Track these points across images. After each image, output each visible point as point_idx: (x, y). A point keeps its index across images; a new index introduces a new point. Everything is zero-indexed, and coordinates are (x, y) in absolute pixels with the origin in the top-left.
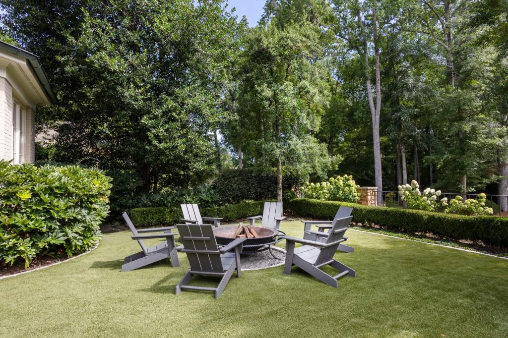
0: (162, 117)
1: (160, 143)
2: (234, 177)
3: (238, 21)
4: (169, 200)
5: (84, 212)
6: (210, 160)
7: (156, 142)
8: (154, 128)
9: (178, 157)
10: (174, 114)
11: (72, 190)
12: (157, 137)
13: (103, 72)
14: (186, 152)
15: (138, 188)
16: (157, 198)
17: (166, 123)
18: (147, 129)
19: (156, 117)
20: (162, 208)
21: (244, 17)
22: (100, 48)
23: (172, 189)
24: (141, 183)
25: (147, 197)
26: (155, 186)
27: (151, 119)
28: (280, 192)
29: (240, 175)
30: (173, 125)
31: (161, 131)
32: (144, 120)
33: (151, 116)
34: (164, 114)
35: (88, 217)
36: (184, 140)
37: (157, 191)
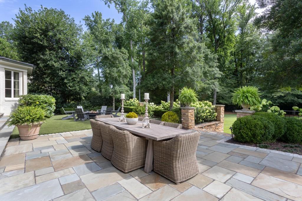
0: (71, 79)
1: (70, 88)
2: (97, 98)
3: (111, 21)
4: (74, 105)
5: (50, 107)
6: (88, 93)
7: (69, 88)
8: (69, 83)
9: (76, 92)
10: (75, 79)
11: (48, 102)
12: (70, 86)
13: (52, 66)
14: (79, 91)
15: (63, 101)
16: (69, 105)
17: (72, 81)
18: (66, 83)
19: (69, 80)
20: (71, 108)
21: (113, 19)
22: (51, 59)
23: (75, 102)
24: (63, 100)
25: (66, 105)
26: (68, 101)
27: (68, 80)
28: (114, 104)
29: (99, 98)
30: (75, 82)
31: (71, 84)
32: (66, 81)
33: (68, 79)
34: (72, 79)
35: (51, 109)
36: (78, 87)
37: (69, 103)
